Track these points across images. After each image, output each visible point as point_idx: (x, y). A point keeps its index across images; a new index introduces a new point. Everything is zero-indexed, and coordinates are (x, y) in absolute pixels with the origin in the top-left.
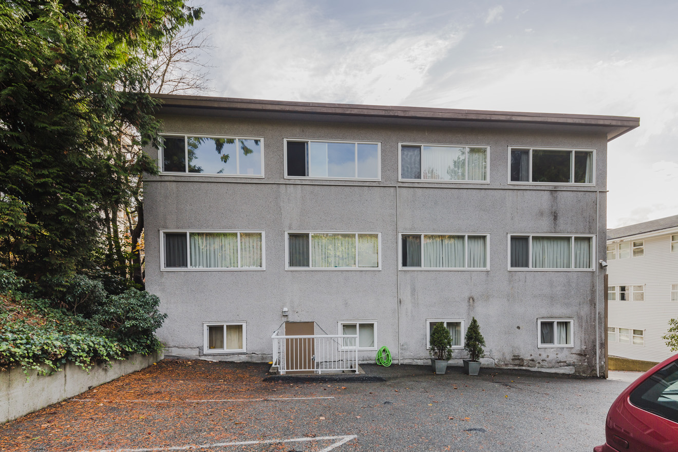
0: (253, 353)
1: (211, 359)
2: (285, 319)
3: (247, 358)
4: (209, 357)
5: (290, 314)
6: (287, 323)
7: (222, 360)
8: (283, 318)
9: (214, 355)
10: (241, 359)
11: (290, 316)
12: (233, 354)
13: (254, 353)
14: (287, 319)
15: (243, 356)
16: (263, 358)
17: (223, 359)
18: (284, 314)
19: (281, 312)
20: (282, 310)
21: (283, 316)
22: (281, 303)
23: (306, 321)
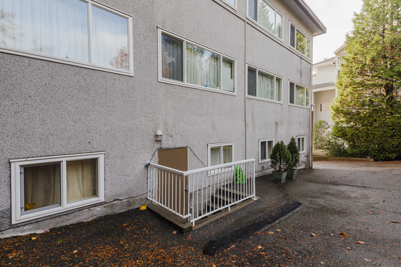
0: (114, 200)
1: (29, 230)
2: (157, 146)
3: (105, 209)
4: (26, 228)
5: (164, 139)
6: (160, 150)
7: (58, 226)
8: (156, 144)
9: (37, 221)
10: (95, 213)
11: (164, 141)
12: (80, 209)
13: (117, 200)
14: (161, 145)
15: (98, 209)
16: (129, 204)
17: (58, 223)
18: (157, 139)
19: (154, 135)
20: (154, 133)
21: (156, 141)
22: (153, 124)
23: (181, 146)
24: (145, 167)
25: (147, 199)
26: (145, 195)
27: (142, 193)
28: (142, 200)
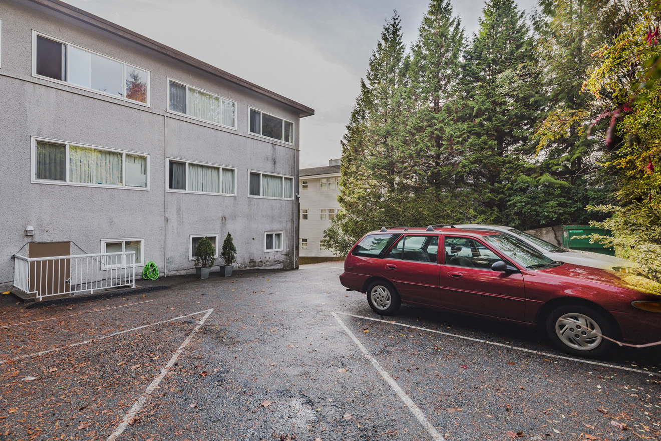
2: (28, 240)
5: (37, 234)
6: (32, 244)
8: (26, 239)
11: (36, 236)
14: (32, 239)
18: (27, 234)
19: (23, 231)
20: (24, 229)
21: (26, 235)
22: (23, 221)
23: (60, 241)
24: (11, 259)
25: (14, 287)
26: (11, 283)
27: (7, 281)
28: (7, 286)
